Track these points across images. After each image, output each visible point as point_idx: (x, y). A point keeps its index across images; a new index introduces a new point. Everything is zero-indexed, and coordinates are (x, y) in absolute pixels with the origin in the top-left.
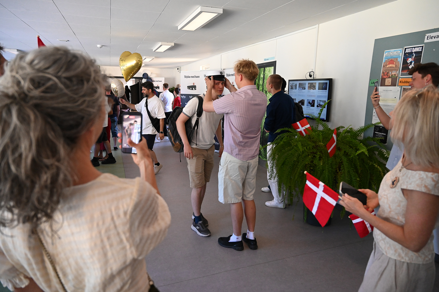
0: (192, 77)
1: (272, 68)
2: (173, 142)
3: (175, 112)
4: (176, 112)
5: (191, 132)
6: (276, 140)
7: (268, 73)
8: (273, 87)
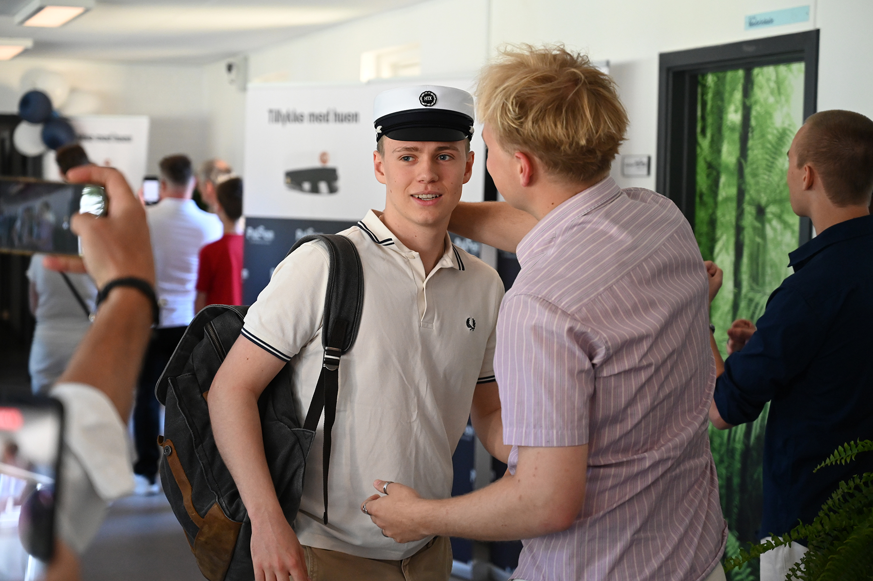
0: (317, 118)
1: (795, 73)
2: (192, 514)
3: (201, 337)
4: (205, 340)
5: (292, 449)
6: (830, 509)
7: (771, 100)
8: (819, 181)
